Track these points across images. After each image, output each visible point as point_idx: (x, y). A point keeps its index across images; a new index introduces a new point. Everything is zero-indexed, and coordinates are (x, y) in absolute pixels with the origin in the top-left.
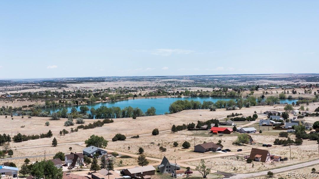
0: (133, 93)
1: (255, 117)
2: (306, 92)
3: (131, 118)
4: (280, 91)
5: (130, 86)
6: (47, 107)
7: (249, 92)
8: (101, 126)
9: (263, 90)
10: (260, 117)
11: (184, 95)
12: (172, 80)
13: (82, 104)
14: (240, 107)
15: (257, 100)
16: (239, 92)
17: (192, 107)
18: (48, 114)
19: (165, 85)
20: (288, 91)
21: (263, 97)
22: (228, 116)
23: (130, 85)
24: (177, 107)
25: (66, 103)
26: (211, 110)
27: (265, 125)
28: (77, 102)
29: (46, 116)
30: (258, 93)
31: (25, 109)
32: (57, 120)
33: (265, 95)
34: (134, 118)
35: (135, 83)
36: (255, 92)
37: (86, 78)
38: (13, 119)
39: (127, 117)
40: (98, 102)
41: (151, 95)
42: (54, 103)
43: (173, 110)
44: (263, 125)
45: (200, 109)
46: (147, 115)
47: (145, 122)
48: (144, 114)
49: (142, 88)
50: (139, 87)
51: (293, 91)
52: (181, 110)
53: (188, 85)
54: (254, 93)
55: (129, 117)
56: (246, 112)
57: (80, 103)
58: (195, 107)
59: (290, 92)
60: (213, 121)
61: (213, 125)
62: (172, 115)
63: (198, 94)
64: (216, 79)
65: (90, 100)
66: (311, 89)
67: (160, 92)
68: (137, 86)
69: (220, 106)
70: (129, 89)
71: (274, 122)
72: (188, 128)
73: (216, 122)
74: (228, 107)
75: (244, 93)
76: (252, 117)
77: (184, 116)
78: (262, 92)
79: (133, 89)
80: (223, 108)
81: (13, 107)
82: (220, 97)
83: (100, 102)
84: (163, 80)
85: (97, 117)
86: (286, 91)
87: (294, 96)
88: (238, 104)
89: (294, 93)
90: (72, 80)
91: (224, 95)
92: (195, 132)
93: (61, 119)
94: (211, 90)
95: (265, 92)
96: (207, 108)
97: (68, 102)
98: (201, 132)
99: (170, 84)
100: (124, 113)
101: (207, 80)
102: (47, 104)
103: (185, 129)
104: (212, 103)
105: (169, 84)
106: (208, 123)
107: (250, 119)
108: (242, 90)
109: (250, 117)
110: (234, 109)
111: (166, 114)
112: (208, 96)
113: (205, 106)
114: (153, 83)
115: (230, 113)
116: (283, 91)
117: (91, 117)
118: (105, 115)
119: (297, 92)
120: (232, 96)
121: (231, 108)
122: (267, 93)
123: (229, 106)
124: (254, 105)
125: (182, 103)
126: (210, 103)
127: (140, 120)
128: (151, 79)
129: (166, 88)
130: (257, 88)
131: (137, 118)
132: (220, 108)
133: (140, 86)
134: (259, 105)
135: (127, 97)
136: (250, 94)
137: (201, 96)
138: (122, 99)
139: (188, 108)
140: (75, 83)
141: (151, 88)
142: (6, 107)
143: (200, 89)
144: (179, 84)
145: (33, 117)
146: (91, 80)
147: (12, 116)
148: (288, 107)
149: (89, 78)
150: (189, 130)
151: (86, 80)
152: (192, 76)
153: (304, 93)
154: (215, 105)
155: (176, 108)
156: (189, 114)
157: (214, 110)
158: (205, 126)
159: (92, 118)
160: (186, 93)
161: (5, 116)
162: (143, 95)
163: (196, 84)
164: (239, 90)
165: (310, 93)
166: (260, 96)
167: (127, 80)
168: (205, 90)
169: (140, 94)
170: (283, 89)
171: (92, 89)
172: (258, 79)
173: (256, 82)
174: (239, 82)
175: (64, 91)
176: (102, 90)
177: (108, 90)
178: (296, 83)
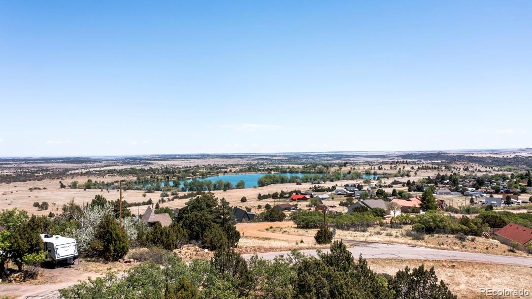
0: (223, 170)
1: (334, 188)
2: (391, 168)
3: (222, 191)
4: (367, 167)
5: (220, 164)
6: (139, 182)
7: (337, 168)
9: (351, 166)
10: (338, 188)
11: (274, 171)
12: (264, 157)
13: (172, 179)
14: (325, 181)
15: (342, 175)
16: (328, 168)
17: (280, 181)
18: (143, 187)
19: (256, 162)
20: (374, 167)
21: (350, 173)
22: (310, 188)
23: (220, 162)
24: (265, 181)
25: (157, 178)
26: (297, 184)
27: (340, 194)
28: (168, 178)
29: (141, 189)
30: (345, 169)
31: (117, 184)
32: (152, 192)
33: (352, 171)
34: (225, 191)
35: (225, 160)
36: (344, 168)
38: (109, 192)
39: (218, 189)
40: (188, 177)
41: (241, 171)
42: (145, 179)
43: (262, 184)
44: (338, 194)
45: (287, 183)
46: (237, 188)
47: (234, 194)
48: (234, 187)
49: (232, 165)
50: (229, 165)
51: (379, 167)
52: (269, 184)
53: (281, 162)
54: (342, 169)
55: (220, 190)
56: (328, 185)
57: (171, 179)
58: (283, 181)
59: (377, 168)
60: (295, 192)
61: (294, 194)
62: (261, 188)
63: (288, 170)
65: (181, 176)
66: (398, 165)
67: (251, 168)
68: (227, 164)
69: (306, 180)
70: (219, 166)
71: (348, 192)
72: (272, 196)
74: (313, 181)
75: (332, 169)
76: (331, 188)
77: (272, 189)
78: (349, 169)
79: (223, 166)
80: (309, 182)
81: (106, 182)
82: (309, 173)
83: (191, 177)
84: (255, 157)
85: (190, 190)
86: (373, 168)
87: (379, 172)
88: (322, 178)
89: (380, 169)
90: (157, 157)
91: (313, 171)
92: (278, 200)
94: (301, 166)
95: (353, 168)
96: (293, 183)
97: (159, 177)
98: (283, 199)
99: (262, 162)
100: (215, 186)
102: (138, 179)
103: (270, 197)
104: (299, 178)
105: (261, 161)
106: (291, 193)
107: (329, 190)
108: (331, 166)
109: (329, 188)
110: (319, 183)
111: (255, 187)
112: (297, 172)
113: (292, 181)
114: (244, 160)
115: (313, 186)
116: (370, 167)
117: (183, 190)
118: (198, 189)
119: (383, 168)
120: (321, 172)
121: (316, 182)
122: (354, 169)
123: (315, 180)
124: (339, 180)
125: (270, 177)
126: (296, 178)
127: (230, 192)
128: (241, 157)
129: (258, 165)
130: (345, 165)
131: (227, 190)
132: (306, 182)
133: (231, 163)
134: (343, 179)
135: (218, 173)
136: (338, 170)
137: (291, 172)
138: (213, 175)
139: (277, 182)
140: (160, 160)
141: (242, 166)
142: (98, 182)
143: (291, 166)
144: (271, 161)
145: (127, 191)
147: (107, 190)
148: (367, 180)
150: (273, 198)
151: (172, 157)
152: (285, 153)
153: (389, 169)
154: (301, 179)
155: (264, 182)
156: (276, 187)
157: (300, 184)
158: (287, 195)
159: (186, 191)
160: (277, 169)
161: (100, 190)
162: (233, 171)
163: (289, 161)
164: (327, 166)
165: (396, 169)
166: (346, 172)
167: (217, 157)
168: (296, 166)
169: (231, 171)
170: (370, 165)
171: (181, 167)
172: (354, 156)
173: (351, 159)
174: (334, 159)
175: (151, 168)
176: (191, 167)
177: (197, 166)
178: (391, 161)
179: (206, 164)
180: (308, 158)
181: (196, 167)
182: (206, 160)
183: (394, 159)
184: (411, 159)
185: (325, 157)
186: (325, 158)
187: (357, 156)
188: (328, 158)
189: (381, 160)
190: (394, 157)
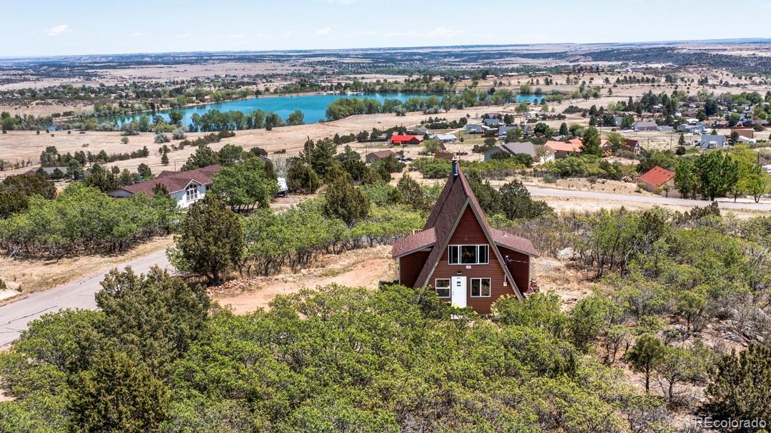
0: (253, 88)
1: (463, 121)
2: (568, 81)
3: (263, 130)
4: (524, 81)
5: (240, 74)
6: (99, 116)
7: (470, 82)
8: (218, 142)
9: (496, 78)
10: (470, 122)
11: (352, 89)
12: (325, 59)
13: (161, 109)
14: (447, 109)
15: (478, 98)
16: (452, 83)
17: (366, 109)
18: (114, 126)
19: (310, 70)
20: (537, 80)
21: (492, 91)
22: (422, 123)
23: (239, 70)
24: (340, 110)
25: (132, 107)
26: (398, 115)
27: (474, 132)
28: (152, 106)
29: (111, 130)
30: (485, 85)
31: (58, 119)
32: (134, 135)
33: (496, 88)
34: (269, 129)
35: (248, 66)
36: (481, 83)
37: (136, 56)
38: (53, 135)
39: (255, 127)
40: (191, 105)
41: (287, 90)
42: (109, 108)
43: (334, 116)
44: (471, 133)
45: (379, 112)
46: (289, 125)
47: (287, 134)
48: (284, 122)
49: (264, 77)
50: (257, 76)
51: (547, 79)
52: (347, 116)
53: (358, 68)
54: (479, 85)
55: (259, 128)
56: (453, 115)
57: (158, 108)
58: (371, 109)
59: (542, 81)
60: (396, 129)
61: (395, 134)
62: (331, 123)
63: (378, 88)
64: (417, 57)
65: (176, 101)
66: (581, 75)
67: (304, 84)
68: (253, 74)
69: (413, 108)
70: (239, 80)
71: (488, 128)
72: (358, 138)
73: (401, 130)
74: (427, 107)
75: (460, 86)
76: (458, 122)
77: (353, 125)
78: (492, 83)
79: (246, 80)
80: (418, 110)
81: (36, 117)
82: (418, 92)
83: (195, 104)
84: (307, 60)
85: (205, 129)
86: (535, 81)
87: (545, 89)
88: (442, 103)
89: (548, 83)
90: (104, 60)
91: (425, 88)
92: (369, 144)
93: (140, 133)
94: (401, 79)
95: (498, 82)
96: (390, 112)
97: (136, 106)
98: (377, 143)
99: (322, 68)
100: (249, 120)
101: (399, 58)
102: (97, 110)
103: (353, 140)
104: (400, 103)
105: (320, 68)
106: (389, 132)
107: (454, 125)
108: (457, 78)
109: (455, 122)
110: (436, 112)
111: (322, 122)
112: (395, 92)
113: (388, 109)
114: (287, 66)
115: (426, 118)
116: (530, 79)
117: (192, 129)
118: (218, 126)
119: (554, 82)
120: (439, 91)
121: (432, 110)
122: (501, 83)
123: (429, 107)
124: (472, 105)
125: (348, 103)
126: (396, 103)
127: (278, 132)
128: (279, 58)
129: (315, 76)
130: (484, 75)
131: (273, 129)
132: (414, 111)
133: (261, 73)
134: (480, 105)
135: (245, 94)
136: (471, 87)
137: (383, 92)
138: (236, 98)
139: (360, 111)
140: (114, 67)
141: (284, 77)
142: (22, 117)
143: (381, 77)
144: (340, 67)
145: (87, 132)
146: (147, 59)
147: (48, 131)
148: (521, 106)
149: (143, 56)
150: (360, 141)
151: (136, 60)
152: (367, 50)
153: (565, 83)
154: (404, 106)
155: (337, 112)
156: (359, 121)
157: (403, 115)
158: (384, 136)
159: (196, 131)
160: (356, 86)
161: (35, 132)
162: (272, 91)
163: (375, 67)
164: (452, 78)
165: (576, 83)
166: (486, 90)
167: (229, 60)
168: (391, 79)
169: (267, 90)
170: (530, 76)
171: (162, 81)
172: (502, 55)
173: (496, 61)
174: (464, 61)
175: (102, 85)
176: (183, 82)
177: (196, 81)
178: (572, 64)
179: (211, 75)
180: (413, 60)
181: (193, 81)
182: (209, 67)
183: (577, 60)
184: (610, 61)
185: (445, 56)
186: (446, 60)
187: (509, 55)
188: (452, 59)
189: (553, 63)
190: (577, 58)
